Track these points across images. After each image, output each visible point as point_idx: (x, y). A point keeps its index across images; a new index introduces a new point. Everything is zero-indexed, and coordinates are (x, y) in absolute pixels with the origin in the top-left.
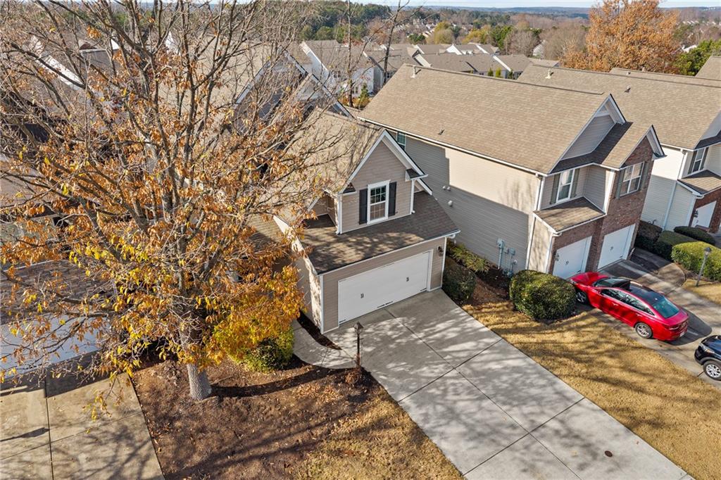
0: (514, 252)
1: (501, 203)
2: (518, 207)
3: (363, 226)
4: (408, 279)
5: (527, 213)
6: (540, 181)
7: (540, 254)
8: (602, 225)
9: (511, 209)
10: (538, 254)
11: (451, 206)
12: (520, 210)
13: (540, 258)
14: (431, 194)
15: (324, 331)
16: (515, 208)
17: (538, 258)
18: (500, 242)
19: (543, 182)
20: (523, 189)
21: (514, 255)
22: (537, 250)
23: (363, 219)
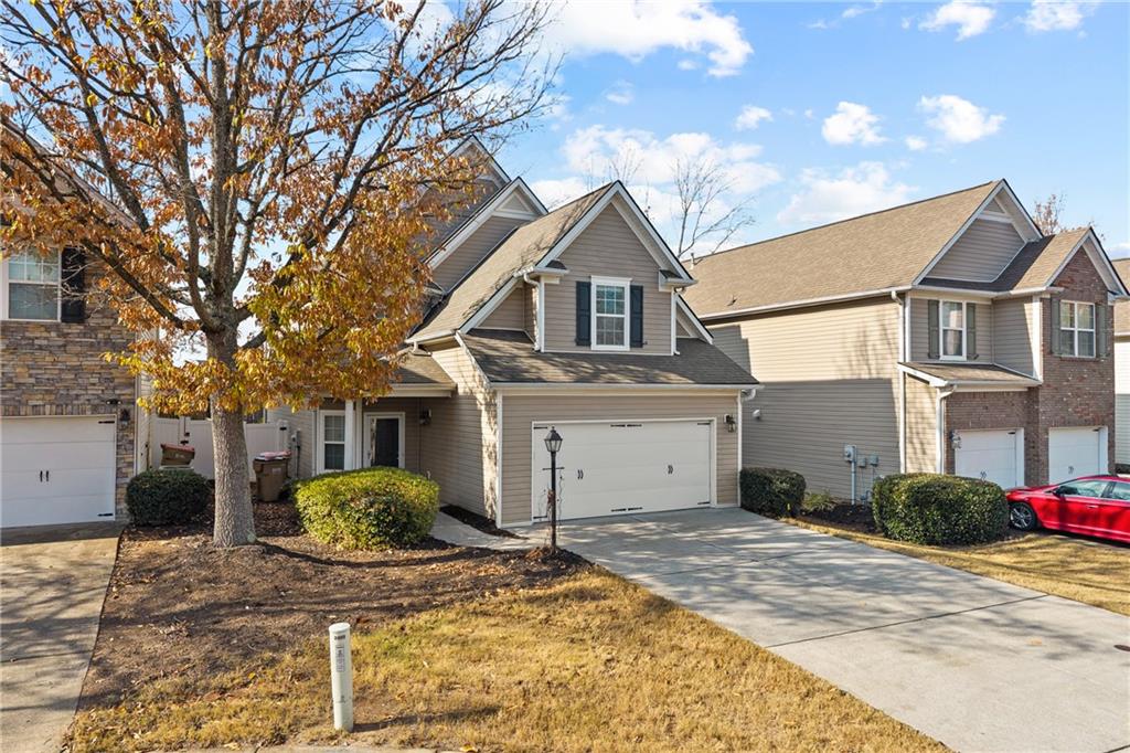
0: (877, 460)
1: (840, 377)
2: (870, 374)
3: (582, 350)
4: (671, 469)
5: (887, 376)
6: (901, 307)
7: (922, 444)
8: (1037, 402)
9: (859, 382)
10: (918, 446)
11: (758, 418)
12: (874, 376)
13: (924, 453)
14: (711, 343)
15: (503, 521)
16: (865, 376)
17: (920, 455)
18: (849, 449)
19: (907, 309)
20: (875, 336)
21: (876, 465)
22: (915, 441)
23: (583, 338)
